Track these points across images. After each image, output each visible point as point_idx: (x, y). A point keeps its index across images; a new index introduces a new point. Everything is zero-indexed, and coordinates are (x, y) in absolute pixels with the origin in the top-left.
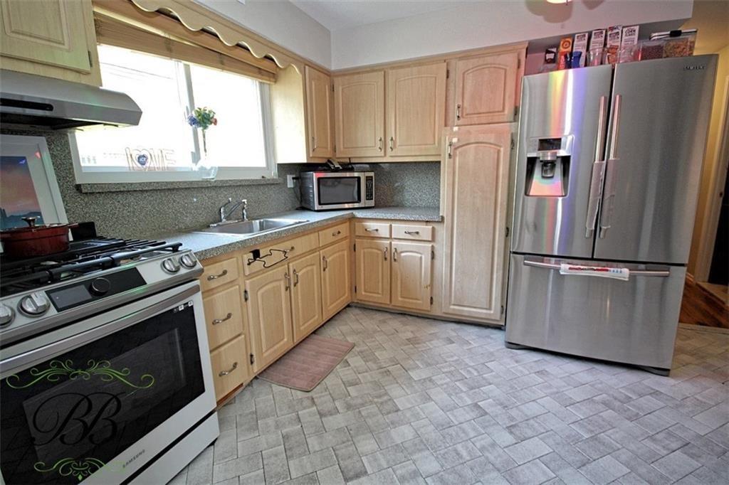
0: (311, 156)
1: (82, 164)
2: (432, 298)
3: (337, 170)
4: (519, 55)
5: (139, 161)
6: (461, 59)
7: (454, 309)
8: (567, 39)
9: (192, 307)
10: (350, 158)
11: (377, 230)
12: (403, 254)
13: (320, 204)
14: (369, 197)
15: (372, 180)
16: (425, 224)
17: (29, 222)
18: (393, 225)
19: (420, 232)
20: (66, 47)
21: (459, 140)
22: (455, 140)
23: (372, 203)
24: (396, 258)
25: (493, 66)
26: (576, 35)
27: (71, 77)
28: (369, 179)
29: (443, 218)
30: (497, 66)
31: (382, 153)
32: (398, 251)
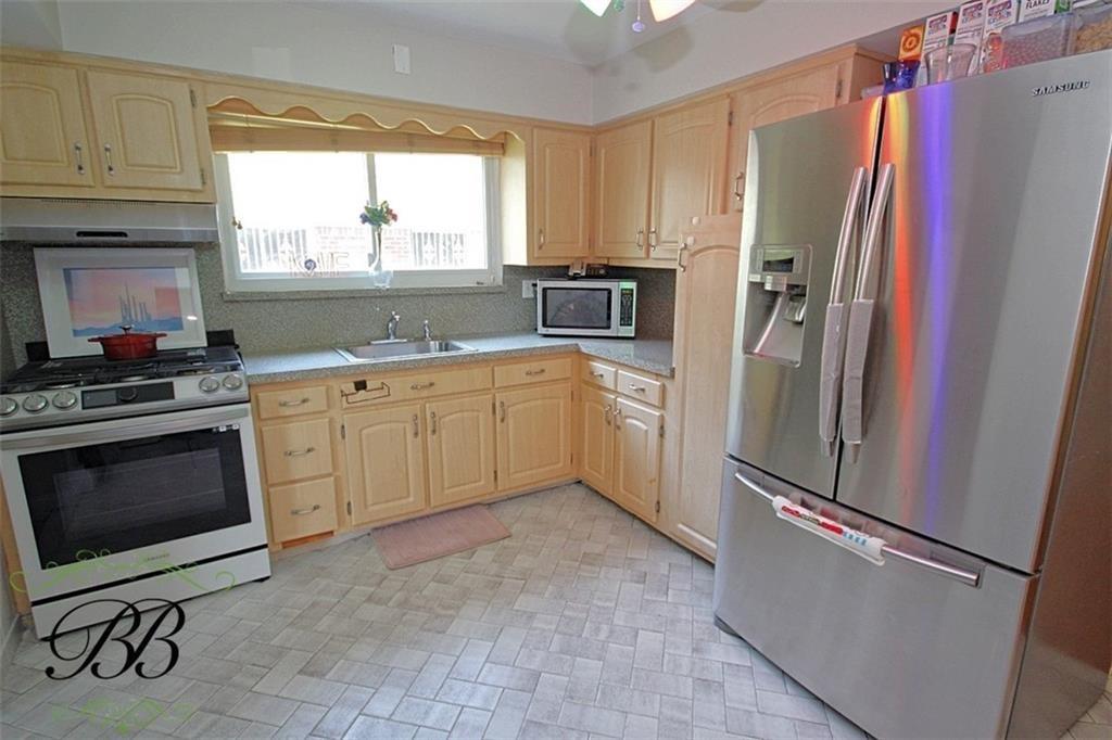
0: (536, 255)
1: (243, 271)
2: (658, 503)
3: (575, 278)
4: (840, 73)
5: (306, 267)
6: (750, 89)
7: (682, 531)
8: (913, 31)
9: (238, 430)
10: (608, 258)
11: (602, 376)
12: (629, 421)
13: (545, 325)
14: (625, 321)
15: (632, 295)
16: (655, 377)
17: (125, 329)
18: (620, 371)
19: (647, 389)
20: (178, 170)
21: (695, 240)
22: (690, 240)
23: (630, 331)
24: (619, 423)
25: (795, 98)
26: (929, 20)
27: (185, 198)
28: (626, 294)
29: (673, 370)
30: (802, 97)
31: (642, 254)
32: (623, 414)
